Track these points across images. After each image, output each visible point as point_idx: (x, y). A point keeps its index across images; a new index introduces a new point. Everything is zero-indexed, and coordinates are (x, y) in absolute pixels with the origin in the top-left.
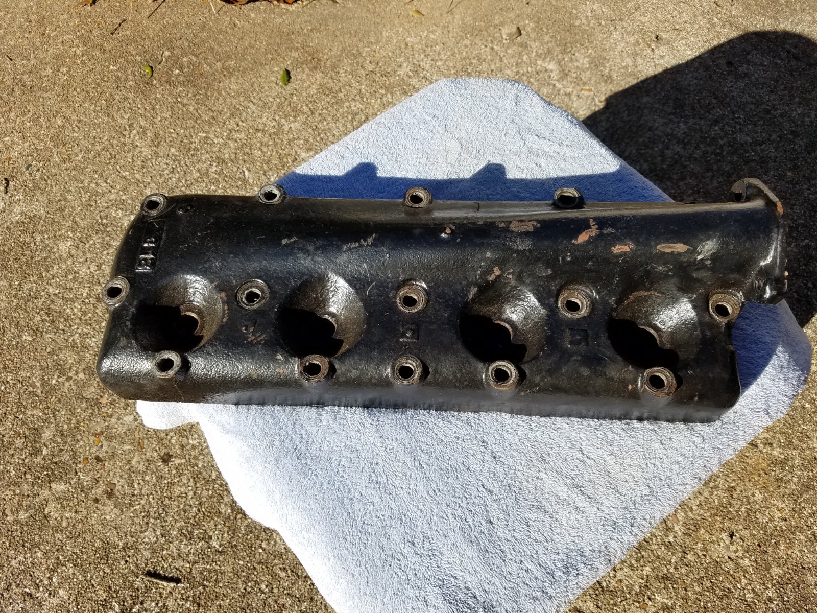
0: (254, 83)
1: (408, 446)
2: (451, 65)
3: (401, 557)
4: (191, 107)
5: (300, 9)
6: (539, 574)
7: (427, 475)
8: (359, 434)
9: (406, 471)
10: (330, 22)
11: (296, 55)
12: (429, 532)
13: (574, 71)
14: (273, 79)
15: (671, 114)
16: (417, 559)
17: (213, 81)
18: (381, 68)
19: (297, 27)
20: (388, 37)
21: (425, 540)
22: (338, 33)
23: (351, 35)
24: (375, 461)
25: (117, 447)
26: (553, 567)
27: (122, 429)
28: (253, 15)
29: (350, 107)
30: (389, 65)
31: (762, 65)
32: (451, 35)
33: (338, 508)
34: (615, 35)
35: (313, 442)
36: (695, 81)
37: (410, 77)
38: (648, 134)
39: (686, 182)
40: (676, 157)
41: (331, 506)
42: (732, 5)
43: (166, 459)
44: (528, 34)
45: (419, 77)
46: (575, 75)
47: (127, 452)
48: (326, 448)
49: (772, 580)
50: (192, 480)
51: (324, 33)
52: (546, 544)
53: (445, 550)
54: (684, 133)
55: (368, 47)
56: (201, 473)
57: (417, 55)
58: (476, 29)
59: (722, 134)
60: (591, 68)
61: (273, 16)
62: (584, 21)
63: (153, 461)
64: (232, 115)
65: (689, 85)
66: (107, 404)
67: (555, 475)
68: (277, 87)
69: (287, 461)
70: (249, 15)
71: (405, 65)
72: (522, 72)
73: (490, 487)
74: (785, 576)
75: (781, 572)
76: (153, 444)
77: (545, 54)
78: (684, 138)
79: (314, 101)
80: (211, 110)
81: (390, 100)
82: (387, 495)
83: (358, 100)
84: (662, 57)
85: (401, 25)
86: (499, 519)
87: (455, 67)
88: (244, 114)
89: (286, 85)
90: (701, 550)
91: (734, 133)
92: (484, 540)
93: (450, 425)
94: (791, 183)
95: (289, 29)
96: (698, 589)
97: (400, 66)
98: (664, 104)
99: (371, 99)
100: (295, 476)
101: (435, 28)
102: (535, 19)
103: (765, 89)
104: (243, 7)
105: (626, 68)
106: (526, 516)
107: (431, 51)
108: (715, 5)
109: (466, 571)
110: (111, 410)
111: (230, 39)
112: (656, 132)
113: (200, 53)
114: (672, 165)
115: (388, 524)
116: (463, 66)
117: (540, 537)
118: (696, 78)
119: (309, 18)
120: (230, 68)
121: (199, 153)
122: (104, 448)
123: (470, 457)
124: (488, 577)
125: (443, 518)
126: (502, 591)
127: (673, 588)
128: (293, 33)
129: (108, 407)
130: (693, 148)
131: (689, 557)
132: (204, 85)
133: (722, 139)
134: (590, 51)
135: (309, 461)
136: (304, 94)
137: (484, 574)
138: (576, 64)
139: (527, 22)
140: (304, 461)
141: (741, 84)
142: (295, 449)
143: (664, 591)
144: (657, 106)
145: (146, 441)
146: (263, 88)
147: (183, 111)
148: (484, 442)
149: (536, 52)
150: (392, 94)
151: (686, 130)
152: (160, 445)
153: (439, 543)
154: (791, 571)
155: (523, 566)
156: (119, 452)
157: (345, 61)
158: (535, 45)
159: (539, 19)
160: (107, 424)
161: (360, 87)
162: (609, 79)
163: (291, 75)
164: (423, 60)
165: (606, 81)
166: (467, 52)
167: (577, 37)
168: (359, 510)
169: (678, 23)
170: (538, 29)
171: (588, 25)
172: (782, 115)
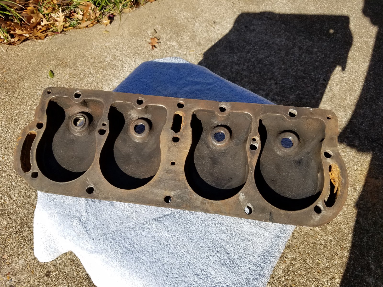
0: (36, 80)
1: (181, 232)
2: (130, 52)
3: (194, 283)
4: (7, 99)
5: (49, 41)
6: (255, 269)
7: (194, 242)
8: (157, 234)
9: (183, 243)
10: (66, 44)
11: (54, 62)
12: (203, 267)
13: (184, 44)
14: (45, 76)
15: (230, 53)
16: (202, 281)
17: (14, 84)
18: (97, 60)
19: (50, 49)
20: (96, 45)
21: (202, 271)
22: (71, 48)
23: (78, 48)
24: (169, 243)
25: (20, 277)
26: (260, 263)
27: (19, 268)
28: (26, 48)
29: (88, 80)
30: (101, 58)
31: (258, 24)
32: (125, 38)
33: (158, 271)
34: (197, 24)
35: (136, 244)
36: (235, 37)
37: (112, 61)
38: (223, 64)
39: (244, 80)
40: (237, 71)
41: (155, 271)
42: (239, 3)
43: (48, 274)
44: (160, 32)
45: (116, 60)
46: (185, 45)
47: (26, 278)
48: (144, 245)
49: (329, 232)
50: (64, 280)
51: (65, 49)
52: (253, 254)
53: (212, 273)
54: (237, 60)
55: (88, 51)
56: (68, 275)
57: (112, 51)
58: (136, 34)
59: (252, 56)
60: (191, 41)
61: (36, 47)
62: (182, 21)
63: (41, 278)
64: (29, 98)
65: (233, 39)
66: (7, 258)
67: (248, 223)
68: (48, 80)
69: (127, 258)
70: (24, 49)
71: (108, 56)
72: (162, 49)
73: (222, 238)
74: (333, 229)
75: (331, 228)
76: (38, 269)
77: (170, 39)
78: (238, 62)
79: (69, 82)
80: (18, 98)
81: (106, 73)
82: (179, 257)
83: (90, 77)
84: (219, 30)
85: (101, 38)
86: (230, 250)
87: (132, 53)
88: (36, 96)
89: (53, 77)
90: (299, 230)
91: (257, 55)
92: (227, 262)
93: (197, 216)
94: (285, 70)
95: (46, 51)
96: (303, 246)
97: (106, 57)
98: (225, 50)
99: (97, 75)
100: (133, 264)
101: (117, 37)
102: (160, 24)
103: (263, 34)
104: (19, 46)
105: (205, 37)
106: (241, 245)
107: (118, 47)
108: (233, 4)
109: (225, 279)
110: (10, 260)
111: (17, 62)
112: (226, 62)
113: (4, 72)
114: (236, 75)
115: (184, 270)
116: (135, 51)
117: (249, 252)
118: (235, 36)
119: (55, 44)
120: (21, 76)
121: (18, 120)
122: (13, 280)
123: (210, 227)
124: (235, 277)
125: (207, 259)
126: (242, 282)
127: (294, 250)
128: (49, 53)
129: (9, 259)
130: (242, 65)
131: (295, 234)
132: (10, 87)
133: (253, 59)
134: (188, 34)
135: (137, 254)
136: (63, 80)
137: (232, 278)
138: (184, 40)
139: (157, 26)
140: (135, 255)
141: (253, 34)
142: (129, 250)
143: (290, 252)
144: (223, 51)
145: (34, 269)
146: (41, 82)
147: (3, 102)
148: (214, 219)
149: (166, 39)
150: (106, 70)
151: (237, 58)
152: (43, 268)
153: (209, 270)
154: (334, 226)
155: (247, 267)
156: (22, 279)
157: (79, 60)
158: (164, 36)
159: (162, 24)
160: (10, 268)
161: (90, 70)
162: (200, 44)
163: (54, 72)
164: (116, 52)
165: (199, 45)
166: (135, 45)
167: (181, 28)
168: (169, 269)
169: (221, 14)
170: (163, 28)
171: (184, 22)
172: (273, 43)
